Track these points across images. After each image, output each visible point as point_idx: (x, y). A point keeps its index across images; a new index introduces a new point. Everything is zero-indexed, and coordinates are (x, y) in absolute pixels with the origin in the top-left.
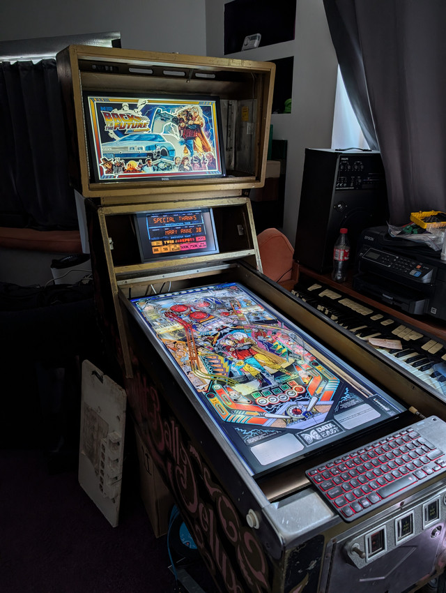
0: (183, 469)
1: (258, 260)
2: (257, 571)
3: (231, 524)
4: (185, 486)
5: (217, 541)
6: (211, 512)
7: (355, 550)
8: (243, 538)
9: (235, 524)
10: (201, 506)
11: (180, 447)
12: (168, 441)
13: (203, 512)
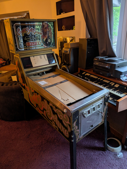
0: (48, 111)
1: (58, 66)
2: (67, 122)
3: (61, 115)
4: (49, 114)
5: (58, 121)
6: (56, 116)
7: (85, 114)
8: (64, 117)
9: (62, 115)
10: (54, 116)
11: (47, 105)
12: (44, 106)
13: (54, 117)
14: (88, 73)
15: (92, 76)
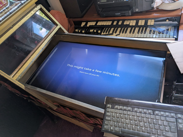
14: (90, 21)
15: (99, 24)
